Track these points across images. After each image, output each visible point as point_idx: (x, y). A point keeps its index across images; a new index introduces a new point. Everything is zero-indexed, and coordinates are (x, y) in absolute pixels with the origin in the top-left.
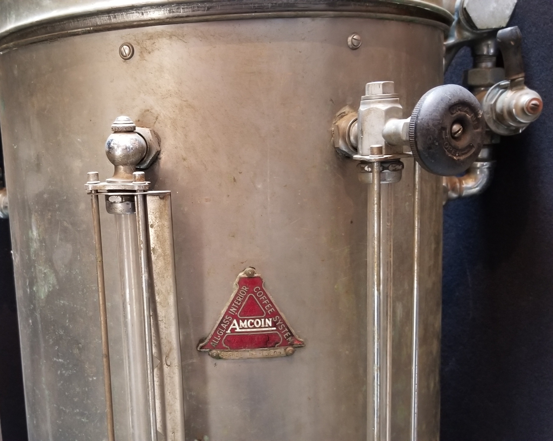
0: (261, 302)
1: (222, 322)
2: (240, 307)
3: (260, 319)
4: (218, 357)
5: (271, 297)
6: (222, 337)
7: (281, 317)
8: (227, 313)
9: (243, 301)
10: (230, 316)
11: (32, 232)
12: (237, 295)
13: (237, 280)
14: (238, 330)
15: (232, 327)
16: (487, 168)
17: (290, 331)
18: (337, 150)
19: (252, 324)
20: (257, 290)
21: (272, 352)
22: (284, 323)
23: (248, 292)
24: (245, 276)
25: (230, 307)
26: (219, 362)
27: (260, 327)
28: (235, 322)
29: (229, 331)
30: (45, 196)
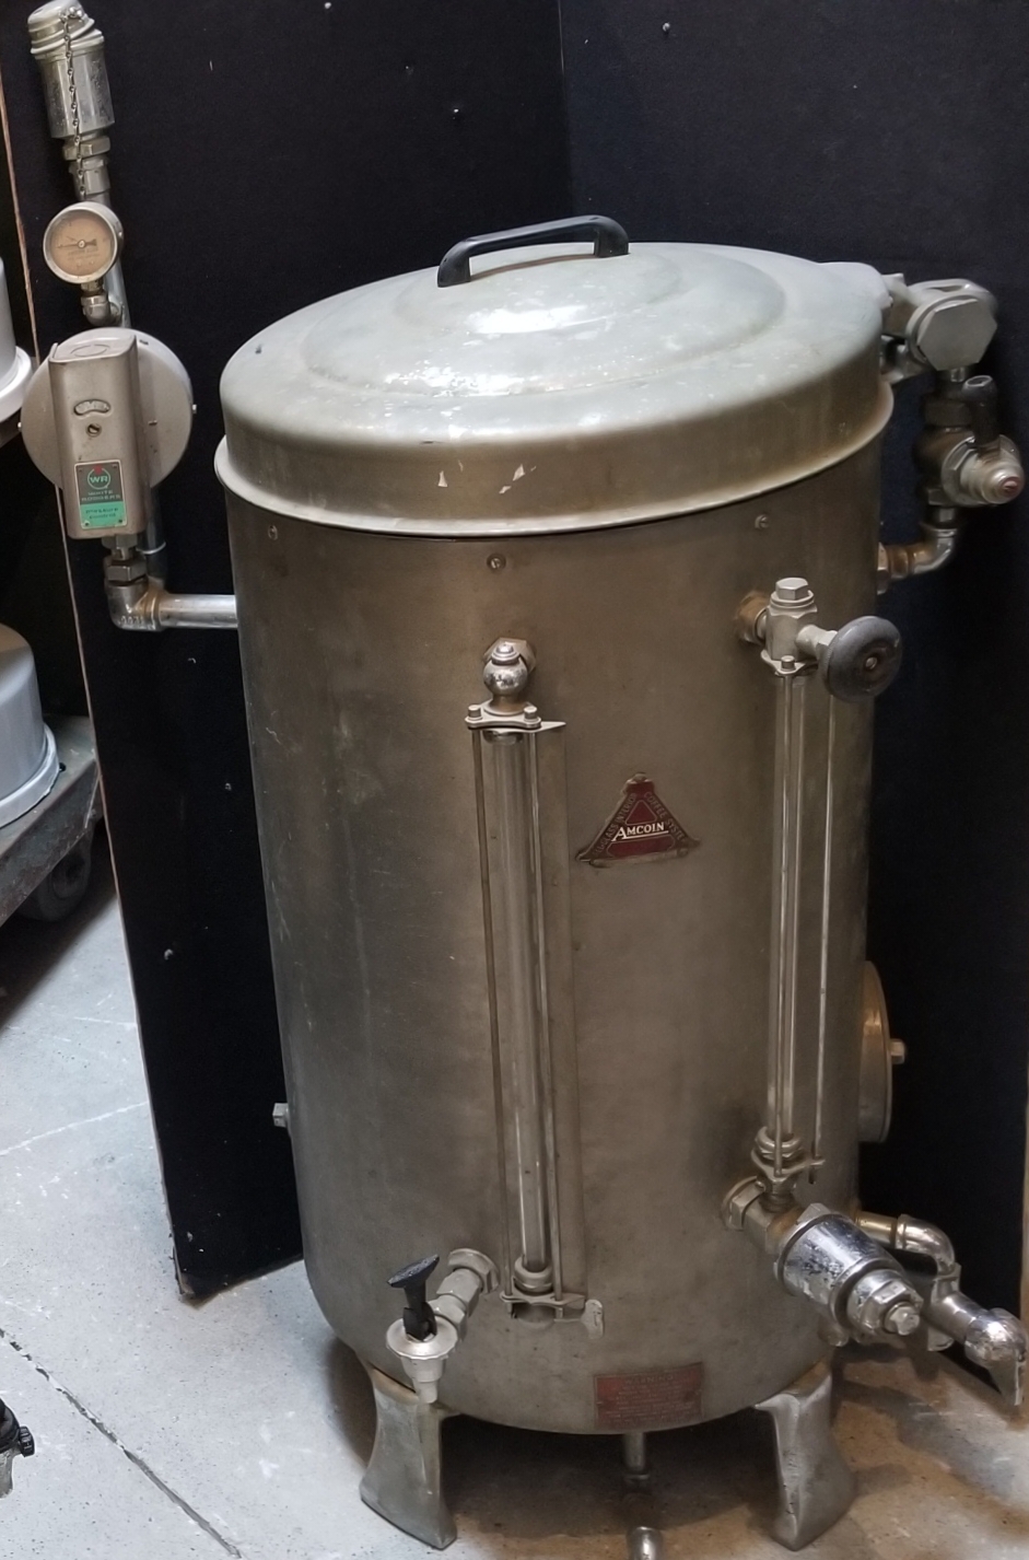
0: (652, 807)
1: (606, 831)
2: (628, 814)
3: (651, 824)
4: (601, 866)
5: (663, 801)
6: (606, 846)
7: (674, 820)
8: (613, 821)
9: (631, 809)
10: (616, 824)
11: (339, 729)
12: (624, 803)
13: (625, 787)
14: (625, 837)
15: (618, 834)
16: (953, 536)
17: (683, 832)
18: (741, 642)
19: (640, 830)
20: (648, 795)
21: (663, 855)
22: (678, 825)
23: (637, 800)
24: (634, 783)
25: (616, 815)
26: (603, 871)
27: (651, 832)
28: (622, 829)
29: (614, 839)
30: (369, 696)
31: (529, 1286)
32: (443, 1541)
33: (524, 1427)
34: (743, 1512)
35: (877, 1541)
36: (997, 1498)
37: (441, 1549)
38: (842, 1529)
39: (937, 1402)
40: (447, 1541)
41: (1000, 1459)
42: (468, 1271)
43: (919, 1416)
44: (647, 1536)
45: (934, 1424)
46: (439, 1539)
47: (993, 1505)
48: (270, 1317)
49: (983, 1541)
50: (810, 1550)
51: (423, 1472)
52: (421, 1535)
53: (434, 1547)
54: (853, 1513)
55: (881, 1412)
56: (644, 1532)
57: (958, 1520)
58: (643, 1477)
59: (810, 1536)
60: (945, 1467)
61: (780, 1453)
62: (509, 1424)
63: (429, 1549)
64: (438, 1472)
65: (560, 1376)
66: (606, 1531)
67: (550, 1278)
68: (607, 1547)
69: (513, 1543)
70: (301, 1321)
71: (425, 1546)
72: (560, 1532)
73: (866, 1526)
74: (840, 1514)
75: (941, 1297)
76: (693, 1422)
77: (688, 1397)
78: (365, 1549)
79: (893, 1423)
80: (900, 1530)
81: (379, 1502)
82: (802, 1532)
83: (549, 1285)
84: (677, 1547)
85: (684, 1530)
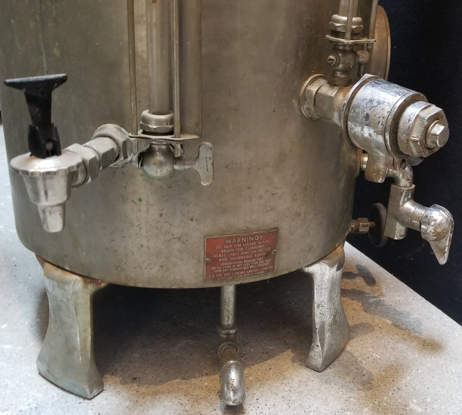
31: (153, 126)
32: (91, 392)
33: (151, 286)
34: (289, 354)
35: (364, 362)
36: (417, 334)
37: (90, 399)
38: (344, 357)
39: (378, 294)
40: (95, 392)
41: (413, 316)
42: (108, 139)
43: (371, 300)
44: (233, 366)
45: (378, 304)
46: (88, 390)
47: (416, 338)
48: (10, 276)
49: (417, 356)
50: (329, 370)
51: (78, 339)
52: (77, 391)
53: (85, 398)
54: (348, 348)
55: (353, 300)
56: (231, 365)
57: (401, 346)
58: (232, 331)
59: (329, 362)
60: (389, 322)
61: (316, 305)
62: (140, 285)
63: (81, 400)
64: (89, 338)
65: (179, 239)
66: (207, 374)
67: (172, 121)
68: (206, 384)
69: (143, 389)
70: (30, 278)
71: (78, 398)
72: (176, 378)
73: (356, 354)
74: (343, 350)
75: (404, 203)
76: (269, 277)
77: (268, 255)
78: (31, 406)
79: (360, 304)
80: (374, 355)
81: (48, 371)
82: (325, 360)
83: (170, 127)
84: (251, 378)
85: (255, 367)
